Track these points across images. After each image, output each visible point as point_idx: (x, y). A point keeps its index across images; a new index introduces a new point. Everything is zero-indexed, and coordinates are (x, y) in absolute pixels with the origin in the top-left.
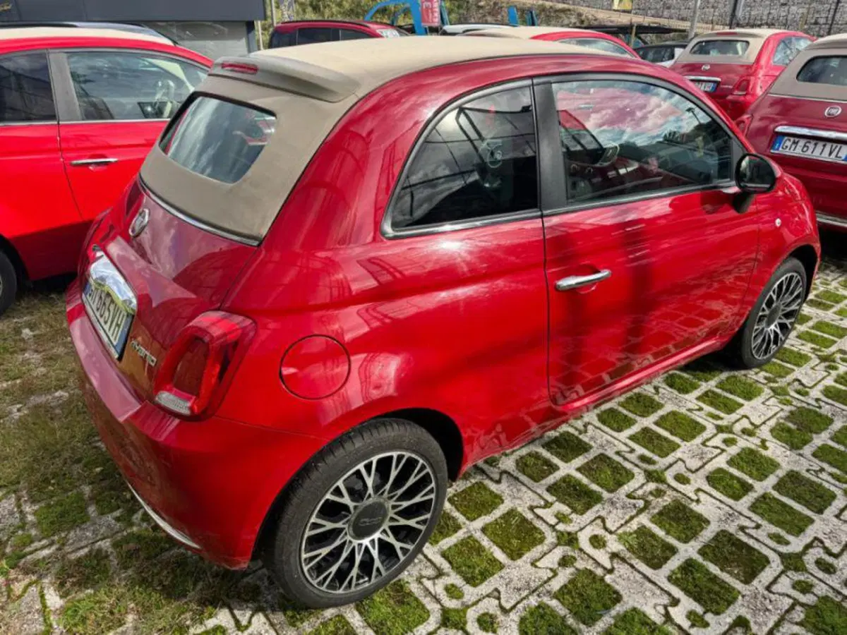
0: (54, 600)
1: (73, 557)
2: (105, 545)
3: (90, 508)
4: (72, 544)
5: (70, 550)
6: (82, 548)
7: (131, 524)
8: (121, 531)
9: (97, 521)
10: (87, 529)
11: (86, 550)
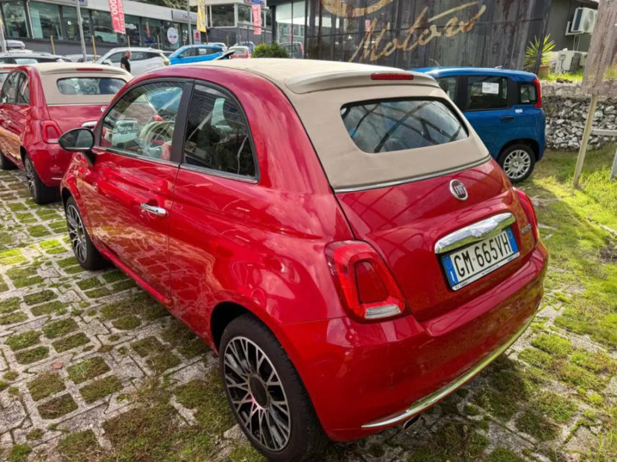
0: (565, 432)
1: (533, 440)
2: (511, 425)
3: (488, 453)
4: (525, 446)
5: (530, 444)
6: (522, 437)
7: (487, 419)
8: (494, 422)
9: (496, 441)
10: (508, 444)
11: (522, 434)
